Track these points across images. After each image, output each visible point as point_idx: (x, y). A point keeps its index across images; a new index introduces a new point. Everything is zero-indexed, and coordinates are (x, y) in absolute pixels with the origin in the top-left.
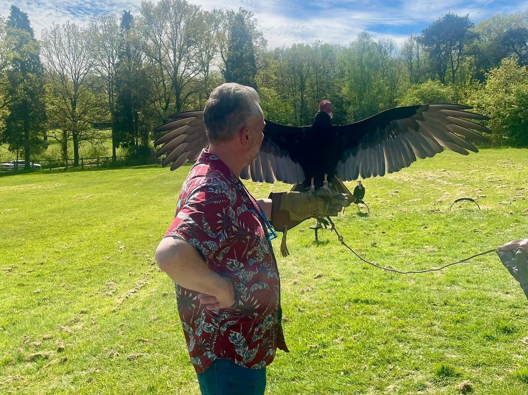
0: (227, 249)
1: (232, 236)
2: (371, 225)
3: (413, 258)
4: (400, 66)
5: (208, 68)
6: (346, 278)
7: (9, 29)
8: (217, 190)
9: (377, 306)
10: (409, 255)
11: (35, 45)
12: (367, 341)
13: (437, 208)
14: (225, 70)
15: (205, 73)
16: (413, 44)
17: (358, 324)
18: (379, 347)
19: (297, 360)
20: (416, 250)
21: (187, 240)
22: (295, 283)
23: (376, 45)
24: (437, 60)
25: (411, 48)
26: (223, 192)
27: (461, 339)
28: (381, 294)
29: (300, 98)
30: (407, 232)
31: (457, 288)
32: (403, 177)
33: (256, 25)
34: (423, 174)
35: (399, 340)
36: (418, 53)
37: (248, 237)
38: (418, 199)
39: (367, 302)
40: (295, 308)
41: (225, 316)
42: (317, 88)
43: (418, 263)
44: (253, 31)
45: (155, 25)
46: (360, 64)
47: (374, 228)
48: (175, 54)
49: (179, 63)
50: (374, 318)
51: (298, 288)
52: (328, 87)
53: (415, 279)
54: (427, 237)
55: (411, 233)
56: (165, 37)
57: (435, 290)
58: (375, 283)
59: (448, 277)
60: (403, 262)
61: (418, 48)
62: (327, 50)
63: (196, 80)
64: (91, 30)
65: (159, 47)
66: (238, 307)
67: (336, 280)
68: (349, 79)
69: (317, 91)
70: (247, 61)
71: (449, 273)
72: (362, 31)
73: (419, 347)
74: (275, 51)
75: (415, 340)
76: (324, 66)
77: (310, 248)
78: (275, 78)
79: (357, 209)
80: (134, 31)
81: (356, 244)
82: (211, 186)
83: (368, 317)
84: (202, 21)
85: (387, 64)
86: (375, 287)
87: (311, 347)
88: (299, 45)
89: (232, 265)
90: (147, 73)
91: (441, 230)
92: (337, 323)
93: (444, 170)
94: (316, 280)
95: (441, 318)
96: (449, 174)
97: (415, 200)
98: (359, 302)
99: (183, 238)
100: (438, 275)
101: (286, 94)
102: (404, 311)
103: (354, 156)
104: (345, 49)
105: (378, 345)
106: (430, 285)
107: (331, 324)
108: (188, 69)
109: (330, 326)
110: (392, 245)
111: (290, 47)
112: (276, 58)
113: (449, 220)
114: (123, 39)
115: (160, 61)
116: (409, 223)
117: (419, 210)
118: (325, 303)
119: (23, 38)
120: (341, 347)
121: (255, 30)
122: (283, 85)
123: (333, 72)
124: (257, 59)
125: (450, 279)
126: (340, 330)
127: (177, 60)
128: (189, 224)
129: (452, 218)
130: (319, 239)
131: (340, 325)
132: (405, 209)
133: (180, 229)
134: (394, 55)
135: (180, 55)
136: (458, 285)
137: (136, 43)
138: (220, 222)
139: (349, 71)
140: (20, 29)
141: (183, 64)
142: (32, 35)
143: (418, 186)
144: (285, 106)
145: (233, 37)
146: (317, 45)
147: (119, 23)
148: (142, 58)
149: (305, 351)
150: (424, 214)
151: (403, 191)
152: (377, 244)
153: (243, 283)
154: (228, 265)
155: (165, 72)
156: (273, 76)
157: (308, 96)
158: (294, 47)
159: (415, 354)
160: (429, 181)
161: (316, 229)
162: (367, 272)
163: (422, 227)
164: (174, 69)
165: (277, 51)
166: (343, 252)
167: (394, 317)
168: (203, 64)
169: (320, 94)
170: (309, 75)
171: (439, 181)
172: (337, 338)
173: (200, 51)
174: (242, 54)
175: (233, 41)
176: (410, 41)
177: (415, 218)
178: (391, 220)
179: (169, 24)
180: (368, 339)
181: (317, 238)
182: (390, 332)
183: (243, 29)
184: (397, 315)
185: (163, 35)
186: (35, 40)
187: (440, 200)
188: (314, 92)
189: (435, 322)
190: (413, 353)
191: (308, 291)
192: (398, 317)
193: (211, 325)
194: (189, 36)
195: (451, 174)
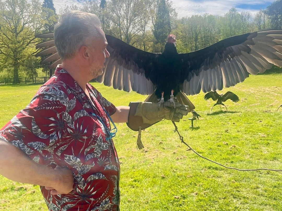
0: (65, 147)
1: (68, 137)
2: (227, 119)
3: (250, 140)
4: (253, 27)
5: (145, 29)
6: (206, 151)
7: (43, 8)
8: (52, 98)
9: (223, 172)
10: (248, 138)
11: (56, 17)
12: (213, 196)
13: (269, 109)
14: (154, 29)
15: (143, 31)
16: (262, 15)
17: (208, 184)
18: (220, 201)
19: (165, 206)
20: (253, 135)
21: (10, 142)
22: (174, 153)
23: (240, 15)
24: (276, 24)
25: (261, 17)
26: (58, 99)
27: (276, 199)
28: (226, 164)
29: (195, 45)
30: (249, 124)
31: (276, 162)
32: (250, 90)
33: (172, 5)
34: (263, 89)
35: (234, 197)
36: (264, 20)
37: (85, 138)
38: (258, 104)
39: (216, 169)
40: (171, 169)
41: (65, 200)
42: (205, 40)
43: (253, 144)
44: (170, 8)
45: (118, 5)
46: (230, 26)
47: (228, 121)
48: (127, 21)
49: (129, 26)
50: (220, 180)
51: (175, 156)
52: (211, 39)
53: (250, 154)
54: (261, 128)
55: (251, 125)
56: (122, 12)
57: (262, 163)
58: (224, 156)
59: (272, 155)
60: (243, 143)
61: (264, 17)
62: (211, 18)
63: (138, 36)
64: (84, 9)
65: (119, 17)
66: (77, 194)
67: (200, 153)
68: (223, 35)
69: (205, 41)
70: (166, 25)
71: (273, 151)
72: (232, 7)
73: (247, 203)
74: (182, 19)
75: (245, 198)
76: (209, 27)
77: (187, 131)
78: (181, 34)
79: (220, 109)
80: (106, 9)
81: (216, 130)
82: (46, 94)
83: (215, 179)
84: (142, 3)
85: (246, 26)
86: (223, 158)
87: (175, 198)
88: (195, 16)
89: (69, 160)
90: (112, 32)
91: (270, 124)
92: (195, 182)
93: (276, 87)
94: (187, 152)
95: (263, 183)
96: (279, 89)
97: (256, 104)
98: (211, 168)
99: (5, 139)
100: (265, 153)
101: (187, 43)
102: (240, 176)
103: (197, 75)
104: (221, 17)
105: (220, 199)
106: (259, 159)
107: (191, 182)
108: (134, 29)
109: (191, 184)
110: (238, 131)
111: (190, 17)
112: (182, 23)
113: (276, 117)
114: (101, 13)
115: (119, 25)
116: (250, 118)
117: (257, 110)
118: (190, 168)
119: (50, 13)
120: (195, 199)
121: (171, 7)
122: (186, 38)
123: (214, 31)
124: (172, 23)
125: (273, 156)
126: (196, 187)
127: (128, 25)
128: (16, 127)
129: (278, 116)
130: (194, 126)
131: (197, 184)
132: (249, 109)
133: (6, 131)
134: (249, 21)
135: (130, 22)
136: (278, 160)
137: (107, 15)
138: (52, 125)
139: (223, 30)
140: (48, 8)
141: (131, 26)
142: (55, 11)
143: (259, 96)
144: (186, 49)
145: (159, 12)
146: (206, 16)
147: (99, 5)
148: (110, 24)
149: (171, 200)
150: (260, 113)
151: (250, 99)
152: (229, 131)
153: (80, 174)
154: (65, 159)
155: (122, 31)
156: (180, 33)
157: (199, 44)
158: (193, 17)
159: (243, 208)
160: (266, 93)
161: (192, 120)
162: (220, 149)
163: (259, 121)
164: (127, 30)
165: (183, 19)
166: (207, 135)
167: (233, 181)
168: (142, 26)
169: (206, 43)
170: (200, 32)
171: (272, 93)
172: (194, 192)
173: (141, 19)
174: (163, 21)
175: (159, 14)
176: (260, 13)
177: (254, 115)
178: (240, 116)
179: (124, 5)
180: (213, 194)
181: (192, 125)
182: (228, 190)
183: (164, 7)
184: (234, 179)
185: (122, 11)
186: (56, 14)
187: (271, 105)
188: (203, 42)
189: (260, 186)
190: (242, 207)
191: (181, 159)
192: (236, 181)
193: (55, 206)
194: (135, 11)
195: (280, 89)
